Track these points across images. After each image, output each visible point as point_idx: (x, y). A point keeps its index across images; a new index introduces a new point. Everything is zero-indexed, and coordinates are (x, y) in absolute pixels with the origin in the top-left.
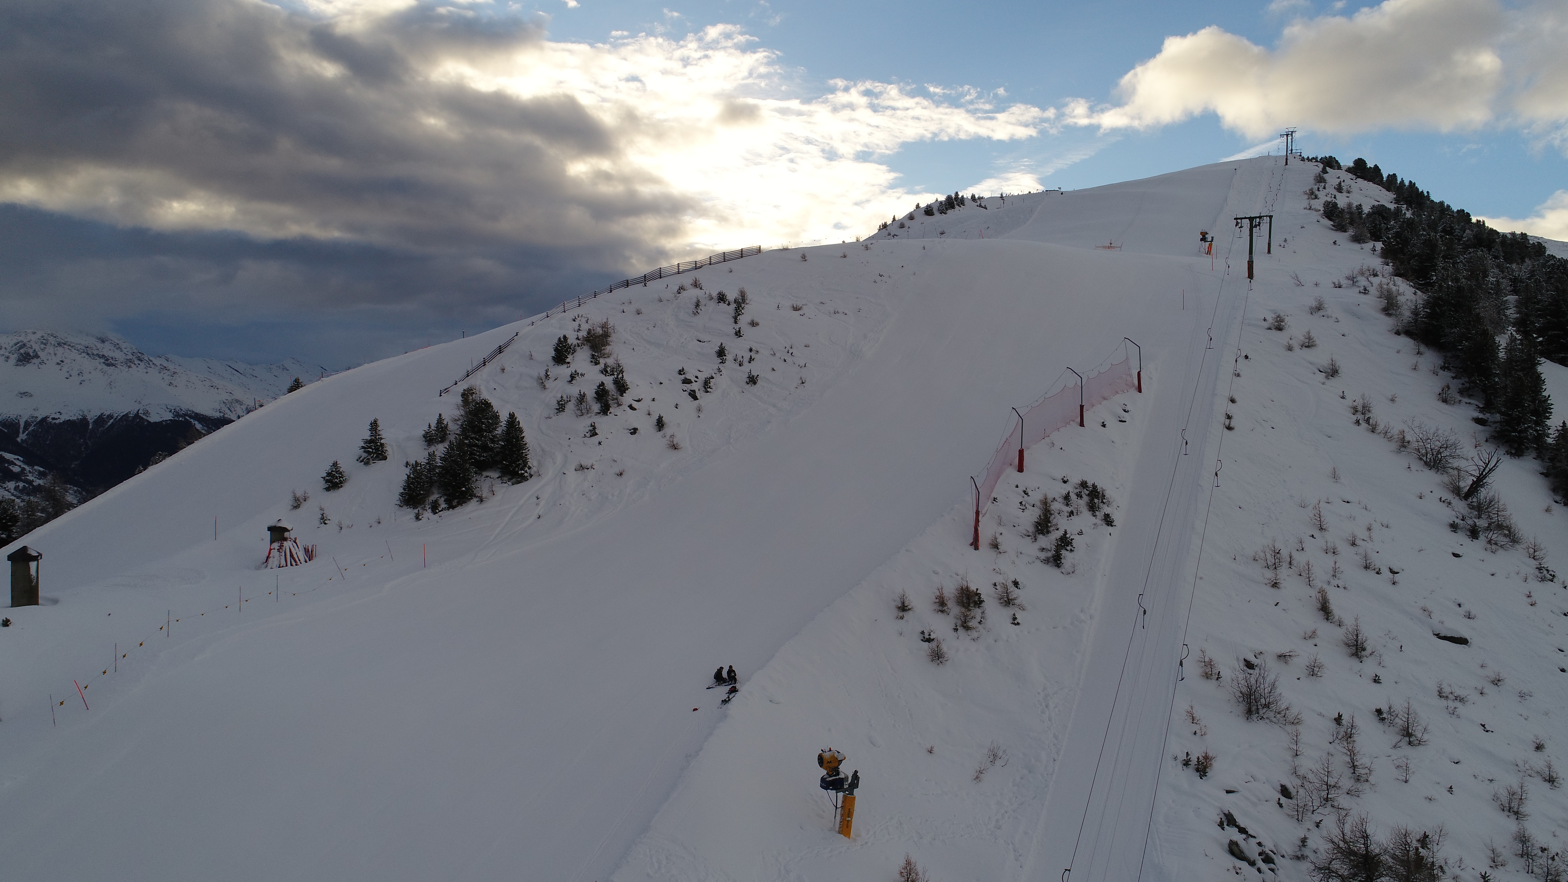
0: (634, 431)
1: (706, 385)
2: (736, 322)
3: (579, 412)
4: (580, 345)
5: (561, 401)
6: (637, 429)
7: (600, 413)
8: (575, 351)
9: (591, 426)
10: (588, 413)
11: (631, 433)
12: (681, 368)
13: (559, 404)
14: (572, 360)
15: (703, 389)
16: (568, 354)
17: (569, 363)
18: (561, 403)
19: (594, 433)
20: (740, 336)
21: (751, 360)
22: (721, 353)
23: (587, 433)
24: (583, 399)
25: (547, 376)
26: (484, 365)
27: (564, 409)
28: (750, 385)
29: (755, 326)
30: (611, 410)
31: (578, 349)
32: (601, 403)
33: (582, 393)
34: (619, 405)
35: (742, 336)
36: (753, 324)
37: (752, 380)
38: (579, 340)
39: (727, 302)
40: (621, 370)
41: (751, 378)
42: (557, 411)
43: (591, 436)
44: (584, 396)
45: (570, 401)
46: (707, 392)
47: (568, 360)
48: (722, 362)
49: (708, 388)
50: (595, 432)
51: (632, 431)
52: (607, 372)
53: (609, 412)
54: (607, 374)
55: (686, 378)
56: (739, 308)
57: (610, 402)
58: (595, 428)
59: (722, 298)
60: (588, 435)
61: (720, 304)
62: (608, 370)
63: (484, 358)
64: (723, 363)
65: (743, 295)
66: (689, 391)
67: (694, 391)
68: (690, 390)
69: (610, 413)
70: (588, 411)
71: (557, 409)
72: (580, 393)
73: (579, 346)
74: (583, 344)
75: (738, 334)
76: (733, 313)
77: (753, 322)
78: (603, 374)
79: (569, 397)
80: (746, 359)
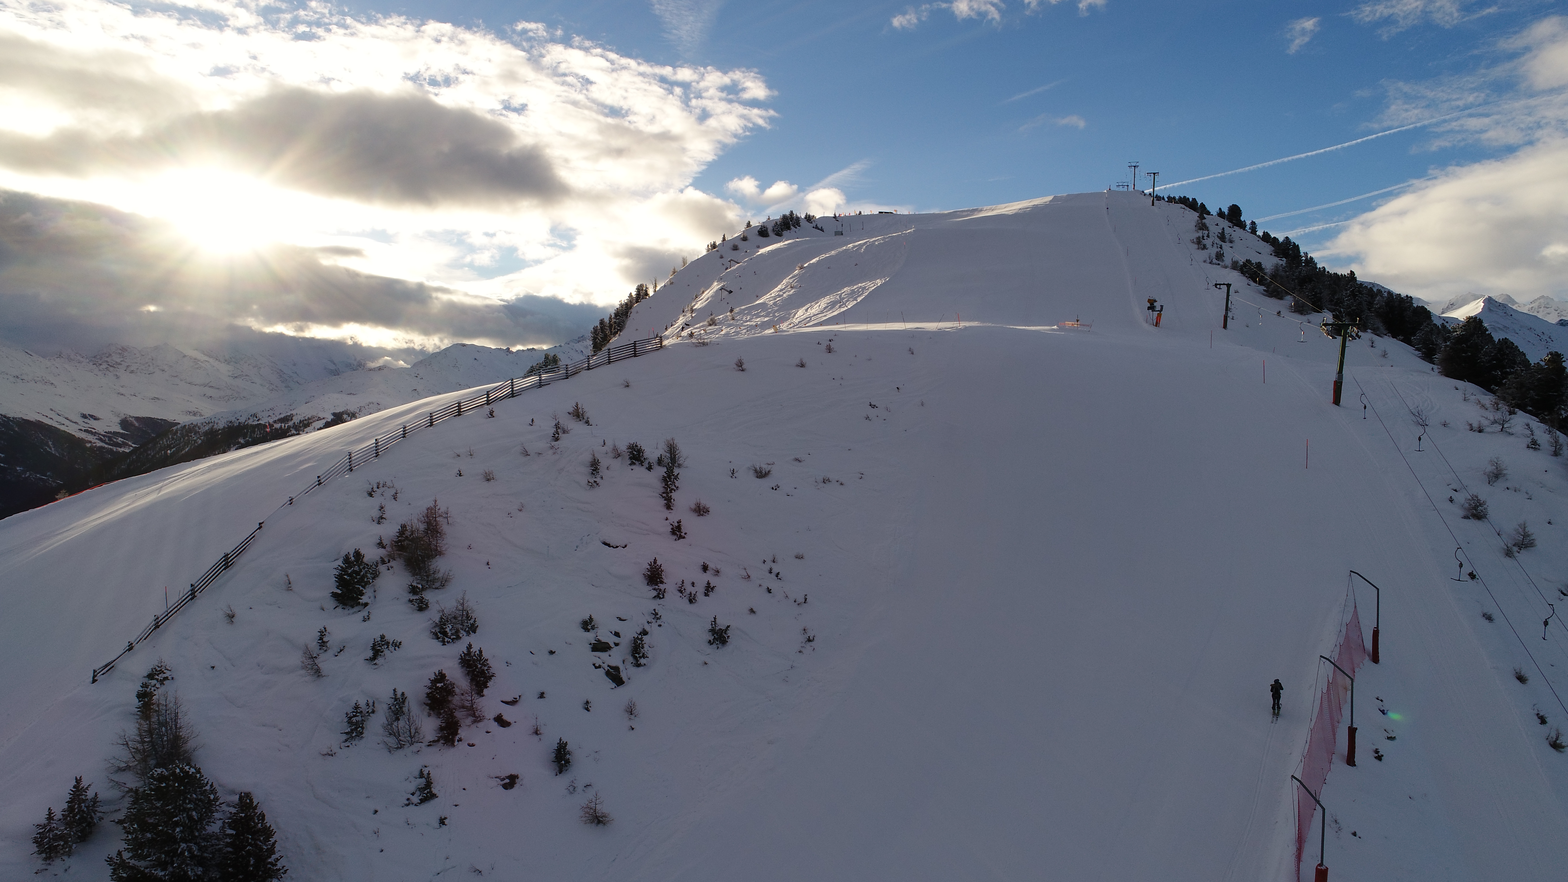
0: (510, 782)
1: (637, 651)
2: (669, 507)
3: (392, 741)
4: (386, 560)
5: (355, 716)
6: (516, 777)
7: (438, 741)
8: (376, 575)
9: (421, 775)
10: (412, 744)
11: (506, 787)
12: (587, 617)
13: (350, 722)
14: (372, 598)
15: (631, 659)
16: (364, 587)
17: (366, 605)
18: (354, 720)
19: (427, 793)
20: (681, 537)
21: (709, 589)
22: (654, 576)
23: (413, 794)
24: (401, 708)
25: (322, 643)
26: (191, 599)
27: (362, 733)
28: (714, 646)
29: (702, 515)
30: (462, 733)
31: (382, 568)
32: (438, 715)
33: (399, 695)
34: (478, 719)
35: (684, 538)
36: (700, 511)
37: (719, 637)
38: (384, 547)
39: (646, 464)
40: (472, 625)
41: (717, 633)
42: (345, 737)
43: (422, 801)
44: (403, 702)
45: (373, 712)
46: (638, 665)
47: (364, 599)
48: (657, 597)
49: (640, 657)
50: (431, 792)
51: (507, 781)
52: (445, 634)
53: (457, 738)
54: (446, 639)
55: (599, 641)
56: (670, 478)
57: (459, 714)
58: (429, 784)
59: (636, 455)
60: (415, 799)
61: (633, 467)
62: (448, 630)
63: (192, 585)
64: (660, 598)
65: (672, 450)
66: (607, 668)
67: (617, 669)
68: (608, 666)
69: (460, 740)
70: (414, 737)
71: (346, 733)
72: (396, 695)
73: (383, 562)
74: (392, 557)
75: (677, 531)
76: (659, 486)
77: (699, 507)
78: (438, 638)
79: (371, 704)
80: (700, 589)
